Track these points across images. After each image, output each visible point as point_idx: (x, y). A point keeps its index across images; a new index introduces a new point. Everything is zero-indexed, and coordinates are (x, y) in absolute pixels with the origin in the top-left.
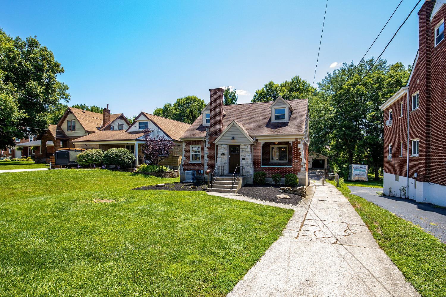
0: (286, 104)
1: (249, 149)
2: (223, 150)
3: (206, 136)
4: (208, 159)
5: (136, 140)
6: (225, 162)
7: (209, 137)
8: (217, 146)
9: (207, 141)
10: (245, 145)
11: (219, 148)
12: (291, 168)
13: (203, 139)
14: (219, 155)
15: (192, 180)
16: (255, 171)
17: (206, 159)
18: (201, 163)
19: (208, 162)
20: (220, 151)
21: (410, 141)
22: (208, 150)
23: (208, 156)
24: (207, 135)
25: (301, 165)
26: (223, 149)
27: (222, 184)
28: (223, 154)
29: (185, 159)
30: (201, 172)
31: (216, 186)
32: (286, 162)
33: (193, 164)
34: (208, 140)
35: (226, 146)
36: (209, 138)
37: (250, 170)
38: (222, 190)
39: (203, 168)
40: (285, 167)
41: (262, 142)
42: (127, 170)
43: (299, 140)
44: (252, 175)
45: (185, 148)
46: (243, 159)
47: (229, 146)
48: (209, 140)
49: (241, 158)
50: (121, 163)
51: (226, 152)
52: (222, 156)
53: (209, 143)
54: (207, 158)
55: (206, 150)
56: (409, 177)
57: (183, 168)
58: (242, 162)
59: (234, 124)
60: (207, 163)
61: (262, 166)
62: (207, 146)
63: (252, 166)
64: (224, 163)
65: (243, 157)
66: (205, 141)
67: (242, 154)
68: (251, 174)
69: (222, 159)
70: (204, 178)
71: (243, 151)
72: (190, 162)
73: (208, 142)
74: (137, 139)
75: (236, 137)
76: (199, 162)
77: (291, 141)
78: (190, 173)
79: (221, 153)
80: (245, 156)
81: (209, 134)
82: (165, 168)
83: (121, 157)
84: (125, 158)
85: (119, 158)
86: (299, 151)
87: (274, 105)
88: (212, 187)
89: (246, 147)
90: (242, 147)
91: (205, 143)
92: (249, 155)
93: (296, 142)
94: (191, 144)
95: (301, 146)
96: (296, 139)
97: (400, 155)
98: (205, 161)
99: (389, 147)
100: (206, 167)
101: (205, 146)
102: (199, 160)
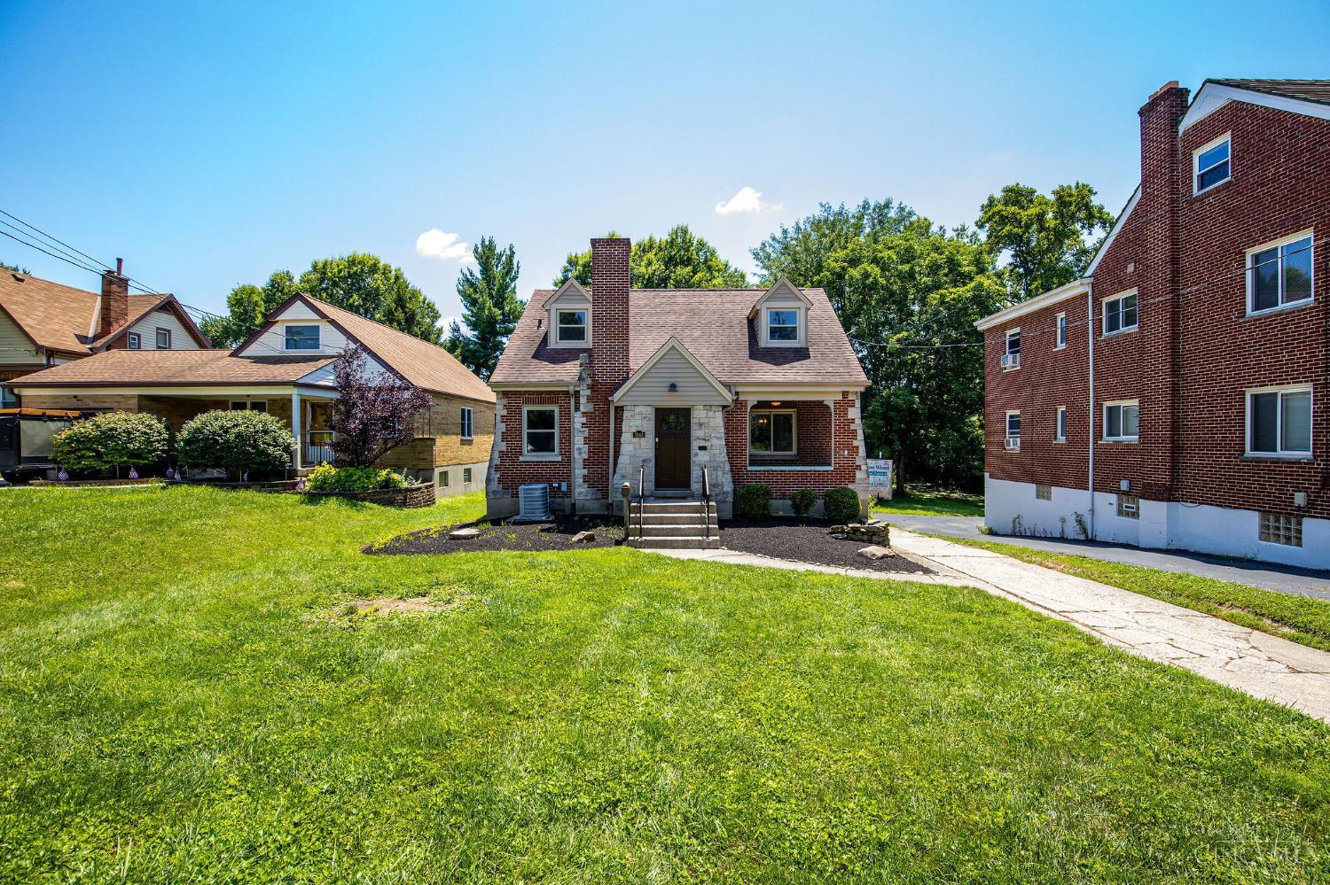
1: (718, 419)
2: (638, 423)
3: (580, 379)
4: (585, 448)
5: (296, 384)
6: (645, 456)
7: (589, 381)
8: (620, 410)
9: (581, 393)
10: (708, 407)
11: (626, 414)
12: (831, 471)
13: (571, 389)
14: (626, 437)
15: (544, 512)
16: (736, 482)
17: (579, 449)
18: (559, 459)
19: (586, 456)
20: (631, 423)
21: (1098, 406)
22: (585, 422)
23: (587, 440)
24: (584, 375)
25: (858, 463)
26: (639, 419)
27: (666, 524)
28: (639, 434)
29: (504, 449)
30: (559, 487)
31: (652, 529)
32: (791, 456)
33: (533, 462)
34: (585, 392)
35: (650, 408)
36: (588, 385)
37: (724, 480)
38: (677, 541)
39: (568, 477)
40: (814, 471)
41: (752, 400)
42: (277, 485)
43: (851, 397)
44: (728, 493)
45: (505, 412)
46: (703, 448)
47: (657, 410)
48: (588, 392)
49: (695, 445)
50: (254, 463)
51: (649, 427)
52: (636, 440)
53: (589, 399)
54: (580, 446)
55: (578, 420)
56: (1094, 490)
57: (498, 476)
58: (699, 458)
59: (673, 346)
60: (585, 460)
61: (749, 468)
62: (582, 409)
63: (728, 467)
64: (642, 459)
65: (703, 444)
66: (577, 393)
67: (696, 432)
68: (725, 489)
69: (635, 448)
70: (574, 505)
71: (700, 425)
72: (521, 459)
73: (588, 396)
74: (300, 381)
75: (678, 384)
76: (554, 457)
77: (829, 401)
78: (538, 493)
79: (634, 430)
80: (708, 440)
81: (589, 372)
82: (395, 476)
83: (255, 441)
84: (269, 445)
85: (250, 445)
86: (853, 427)
87: (766, 301)
88: (641, 533)
89: (711, 414)
90: (698, 415)
91: (573, 401)
92: (718, 435)
93: (845, 403)
94: (527, 402)
95: (854, 413)
96: (845, 394)
97: (1056, 439)
98: (576, 456)
99: (1008, 419)
100: (579, 472)
101: (577, 409)
102: (553, 451)
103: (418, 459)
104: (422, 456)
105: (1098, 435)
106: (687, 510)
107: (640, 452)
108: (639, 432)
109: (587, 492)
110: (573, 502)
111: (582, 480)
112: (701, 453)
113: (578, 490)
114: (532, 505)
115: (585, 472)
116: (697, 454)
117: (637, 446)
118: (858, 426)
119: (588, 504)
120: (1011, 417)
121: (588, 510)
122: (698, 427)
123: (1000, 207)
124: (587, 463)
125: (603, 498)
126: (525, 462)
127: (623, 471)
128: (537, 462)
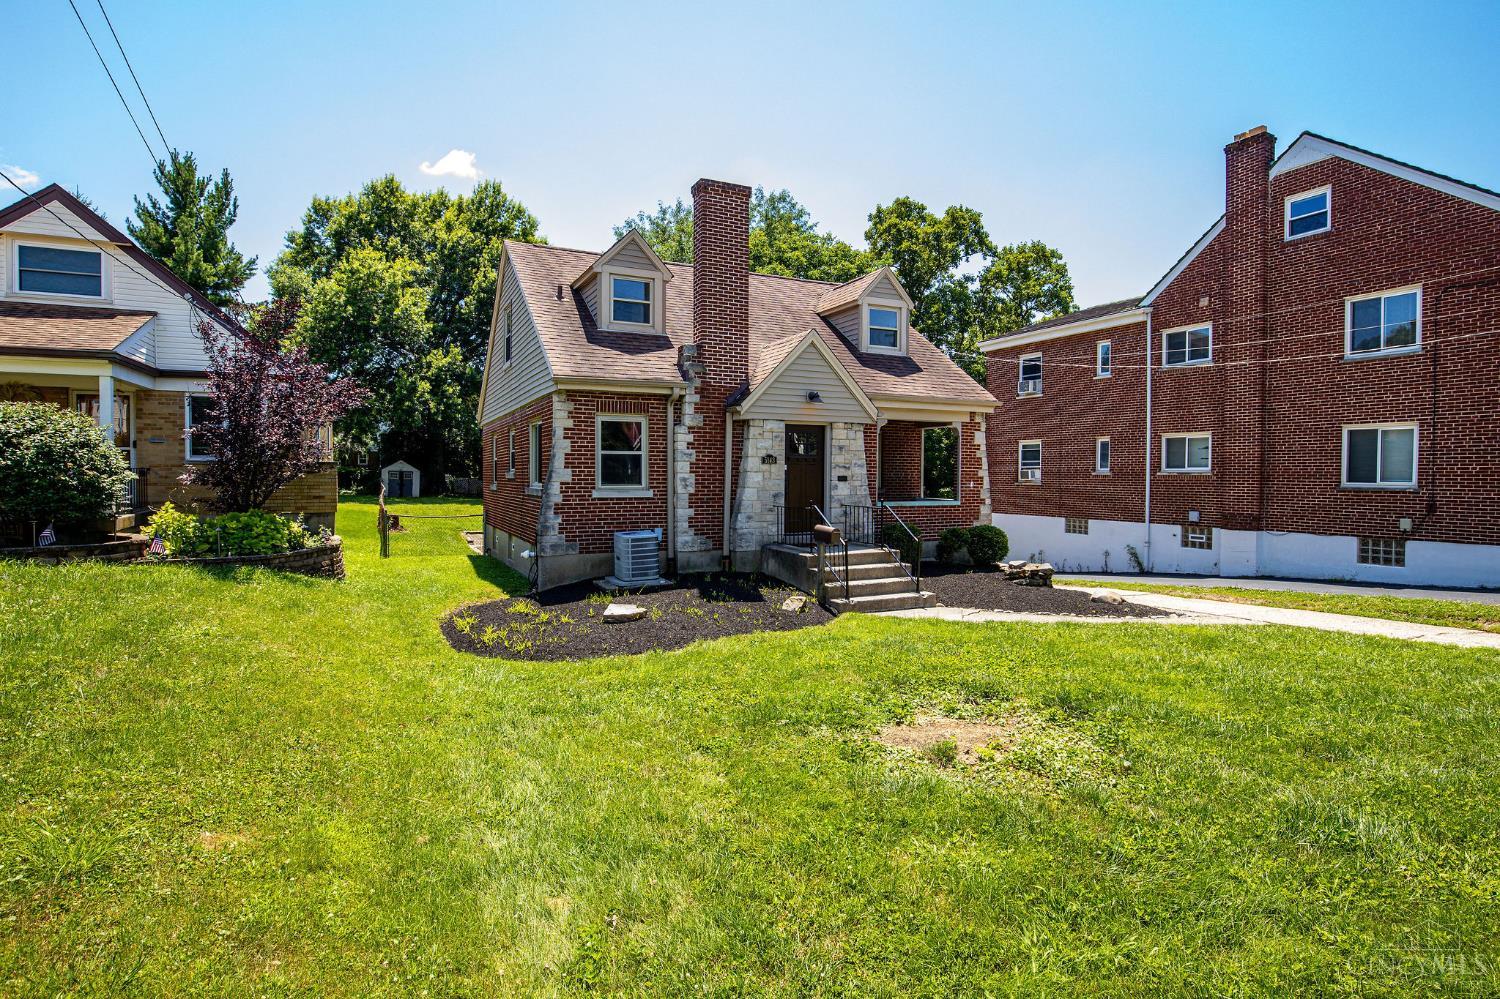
0: (902, 298)
1: (858, 442)
2: (767, 444)
3: (686, 379)
4: (692, 478)
5: (100, 356)
6: (773, 490)
7: (698, 382)
8: (742, 425)
9: (686, 398)
10: (849, 425)
11: (753, 431)
12: (959, 506)
13: (671, 392)
14: (749, 464)
17: (684, 480)
18: (650, 494)
19: (692, 491)
20: (758, 445)
21: (1156, 437)
22: (692, 440)
23: (694, 467)
24: (692, 374)
25: (982, 497)
26: (764, 440)
28: (768, 459)
29: (568, 478)
33: (612, 499)
34: (691, 399)
35: (780, 424)
36: (696, 388)
37: (865, 520)
39: (664, 520)
40: (943, 507)
41: (881, 418)
43: (978, 419)
44: (868, 536)
45: (570, 423)
46: (842, 479)
47: (788, 427)
48: (697, 398)
49: (831, 474)
51: (779, 450)
52: (763, 467)
53: (698, 410)
54: (686, 476)
55: (683, 438)
56: (1151, 521)
57: (560, 521)
58: (836, 489)
59: (812, 343)
60: (691, 495)
61: (879, 504)
62: (688, 421)
63: (869, 503)
64: (772, 493)
65: (842, 472)
66: (681, 398)
67: (836, 459)
68: (866, 532)
69: (764, 478)
70: (672, 561)
71: (841, 448)
72: (595, 494)
73: (696, 404)
76: (640, 491)
77: (957, 422)
79: (763, 453)
80: (848, 468)
81: (699, 369)
86: (978, 454)
87: (869, 294)
89: (850, 434)
90: (838, 436)
91: (670, 410)
92: (859, 462)
93: (971, 426)
94: (604, 409)
95: (980, 438)
96: (973, 414)
97: (1094, 471)
98: (680, 489)
99: (1020, 449)
100: (684, 512)
101: (678, 421)
102: (640, 483)
103: (309, 497)
104: (315, 492)
105: (1156, 467)
106: (870, 559)
107: (770, 484)
108: (770, 456)
109: (694, 542)
110: (671, 555)
111: (686, 525)
112: (841, 484)
113: (681, 539)
114: (643, 563)
115: (691, 512)
116: (836, 487)
117: (767, 475)
118: (982, 453)
119: (694, 558)
120: (1024, 447)
121: (695, 567)
122: (838, 451)
123: (894, 220)
124: (693, 501)
125: (714, 549)
126: (599, 499)
127: (749, 510)
128: (618, 499)
